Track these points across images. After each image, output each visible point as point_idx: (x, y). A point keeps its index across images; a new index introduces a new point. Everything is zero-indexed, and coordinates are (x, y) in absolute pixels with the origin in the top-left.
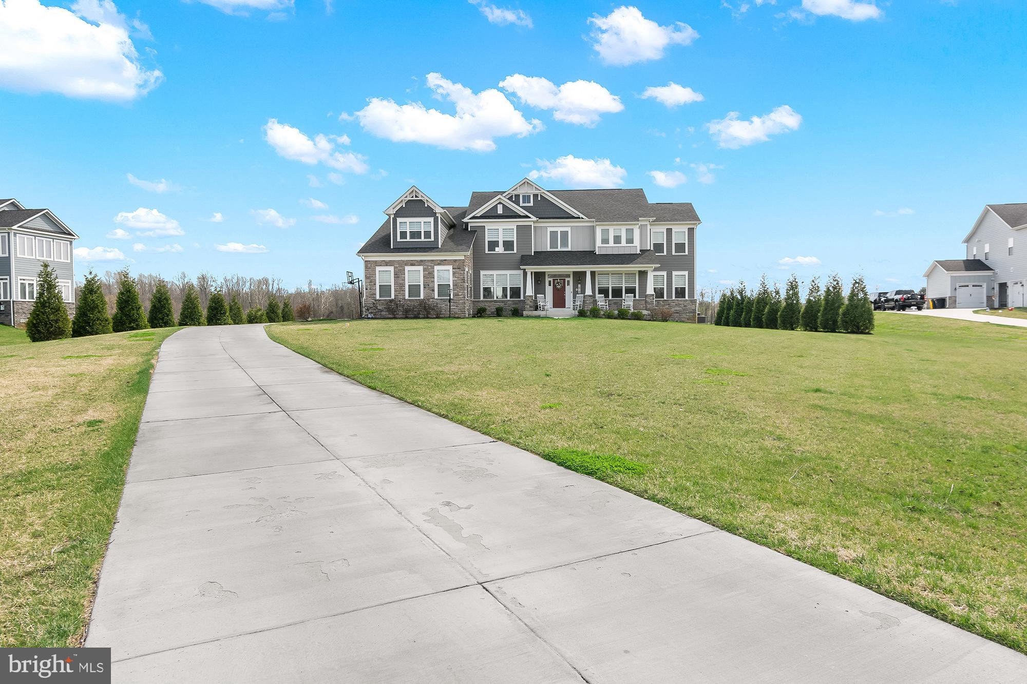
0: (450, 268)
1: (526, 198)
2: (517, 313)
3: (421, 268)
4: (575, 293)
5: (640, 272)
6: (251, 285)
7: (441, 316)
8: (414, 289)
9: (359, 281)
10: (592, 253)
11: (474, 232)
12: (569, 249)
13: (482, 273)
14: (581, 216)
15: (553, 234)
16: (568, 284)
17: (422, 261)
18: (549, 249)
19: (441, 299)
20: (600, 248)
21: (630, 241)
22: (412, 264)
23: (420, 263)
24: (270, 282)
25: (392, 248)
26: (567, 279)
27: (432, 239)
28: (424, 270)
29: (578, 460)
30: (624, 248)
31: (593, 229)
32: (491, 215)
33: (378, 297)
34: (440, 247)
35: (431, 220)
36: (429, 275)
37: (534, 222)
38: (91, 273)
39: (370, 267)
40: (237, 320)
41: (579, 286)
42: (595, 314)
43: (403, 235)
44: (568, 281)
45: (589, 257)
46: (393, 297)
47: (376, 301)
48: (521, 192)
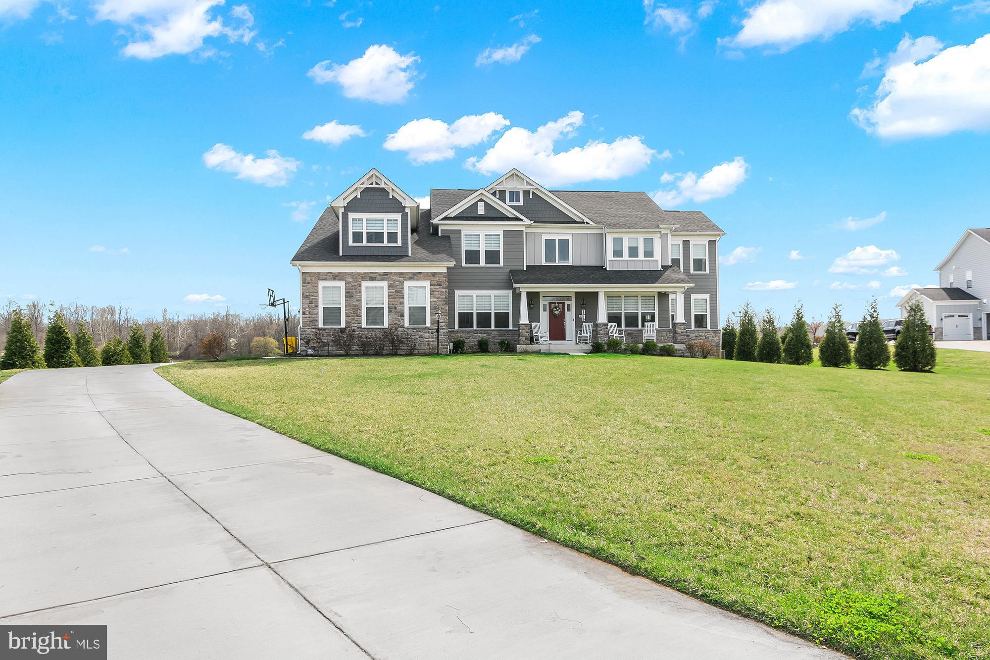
0: (426, 284)
1: (514, 196)
2: (507, 348)
3: (384, 284)
4: (580, 321)
5: (660, 293)
7: (416, 352)
8: (375, 314)
9: (284, 303)
10: (601, 269)
11: (447, 238)
12: (570, 263)
13: (458, 293)
14: (586, 220)
15: (550, 244)
16: (569, 310)
17: (386, 274)
18: (544, 263)
19: (414, 329)
20: (611, 262)
21: (649, 254)
22: (372, 277)
23: (384, 276)
25: (341, 254)
26: (567, 303)
27: (399, 243)
28: (390, 287)
30: (641, 263)
31: (601, 238)
32: (469, 215)
33: (321, 325)
34: (410, 254)
35: (399, 217)
36: (396, 294)
37: (528, 227)
39: (308, 281)
41: (584, 311)
42: (614, 348)
43: (359, 237)
44: (569, 305)
45: (598, 273)
46: (343, 325)
47: (319, 330)
48: (509, 186)
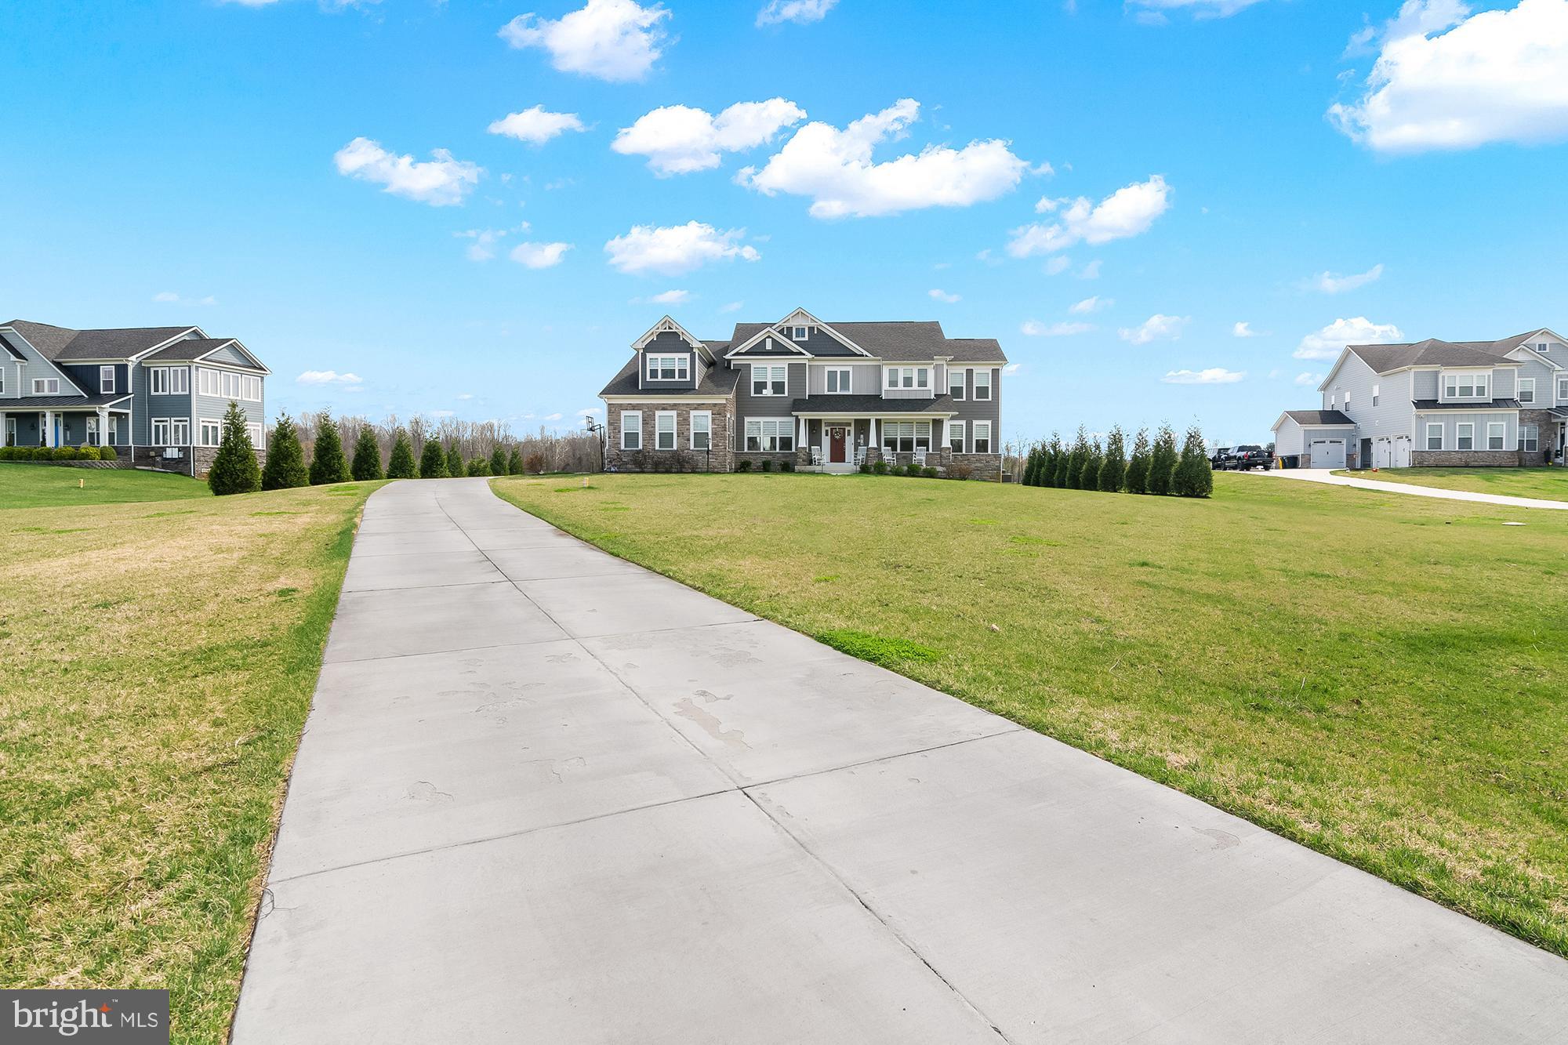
0: (709, 413)
1: (800, 332)
2: (787, 468)
3: (674, 413)
4: (857, 445)
5: (934, 420)
6: (473, 430)
7: (697, 470)
8: (666, 438)
9: (600, 428)
10: (878, 397)
11: (737, 370)
12: (850, 392)
13: (747, 419)
14: (865, 353)
15: (832, 375)
16: (849, 435)
17: (675, 405)
18: (826, 393)
19: (698, 451)
20: (886, 391)
21: (923, 383)
22: (664, 408)
23: (674, 407)
24: (496, 428)
25: (640, 388)
26: (847, 428)
27: (688, 379)
28: (678, 415)
29: (858, 644)
30: (915, 391)
31: (879, 368)
32: (759, 351)
33: (623, 447)
34: (697, 388)
35: (687, 356)
36: (684, 422)
37: (809, 360)
38: (283, 414)
39: (614, 411)
40: (456, 472)
41: (862, 436)
42: (880, 470)
43: (654, 373)
44: (849, 431)
45: (874, 402)
46: (640, 447)
47: (620, 451)
48: (795, 324)
